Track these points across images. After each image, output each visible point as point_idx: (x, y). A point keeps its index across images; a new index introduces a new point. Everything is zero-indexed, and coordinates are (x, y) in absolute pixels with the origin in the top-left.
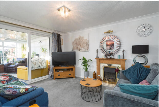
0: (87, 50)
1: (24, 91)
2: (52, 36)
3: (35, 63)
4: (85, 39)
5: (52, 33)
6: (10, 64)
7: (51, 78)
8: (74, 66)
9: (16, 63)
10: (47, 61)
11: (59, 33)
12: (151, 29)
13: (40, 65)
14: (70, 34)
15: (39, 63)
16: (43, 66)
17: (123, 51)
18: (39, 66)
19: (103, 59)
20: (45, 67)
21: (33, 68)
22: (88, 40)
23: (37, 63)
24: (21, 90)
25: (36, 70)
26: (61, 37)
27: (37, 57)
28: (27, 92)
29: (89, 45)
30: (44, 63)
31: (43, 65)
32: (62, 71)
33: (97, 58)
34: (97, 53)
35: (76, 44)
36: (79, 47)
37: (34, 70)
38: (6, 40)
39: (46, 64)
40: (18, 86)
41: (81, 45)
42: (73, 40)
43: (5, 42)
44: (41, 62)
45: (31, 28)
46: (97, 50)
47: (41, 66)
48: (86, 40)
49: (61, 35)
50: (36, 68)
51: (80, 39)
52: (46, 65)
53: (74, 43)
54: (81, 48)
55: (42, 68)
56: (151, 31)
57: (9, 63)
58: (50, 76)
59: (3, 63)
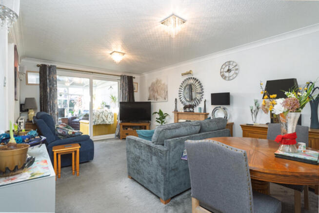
0: (165, 99)
1: (71, 133)
2: (121, 80)
3: (99, 115)
4: (163, 82)
5: (121, 76)
6: (75, 118)
7: (118, 138)
8: (149, 122)
9: (81, 116)
10: (115, 114)
11: (130, 75)
12: (237, 69)
13: (105, 119)
14: (146, 75)
15: (104, 117)
16: (109, 121)
17: (205, 101)
18: (104, 121)
19: (181, 113)
20: (112, 123)
21: (96, 123)
22: (166, 84)
23: (100, 116)
24: (69, 132)
25: (100, 125)
26: (134, 80)
27: (106, 108)
28: (74, 135)
29: (167, 92)
30: (111, 117)
31: (109, 119)
32: (132, 130)
33: (176, 111)
34: (176, 104)
35: (153, 90)
36: (156, 94)
37: (97, 125)
38: (71, 85)
39: (113, 118)
40: (67, 129)
41: (159, 92)
42: (150, 85)
43: (70, 88)
44: (106, 115)
45: (92, 72)
46: (176, 99)
47: (107, 121)
48: (164, 84)
49: (134, 78)
50: (100, 122)
51: (157, 83)
52: (113, 120)
53: (151, 89)
54: (158, 97)
55: (108, 123)
56: (237, 72)
57: (74, 116)
58: (117, 134)
59: (67, 116)
